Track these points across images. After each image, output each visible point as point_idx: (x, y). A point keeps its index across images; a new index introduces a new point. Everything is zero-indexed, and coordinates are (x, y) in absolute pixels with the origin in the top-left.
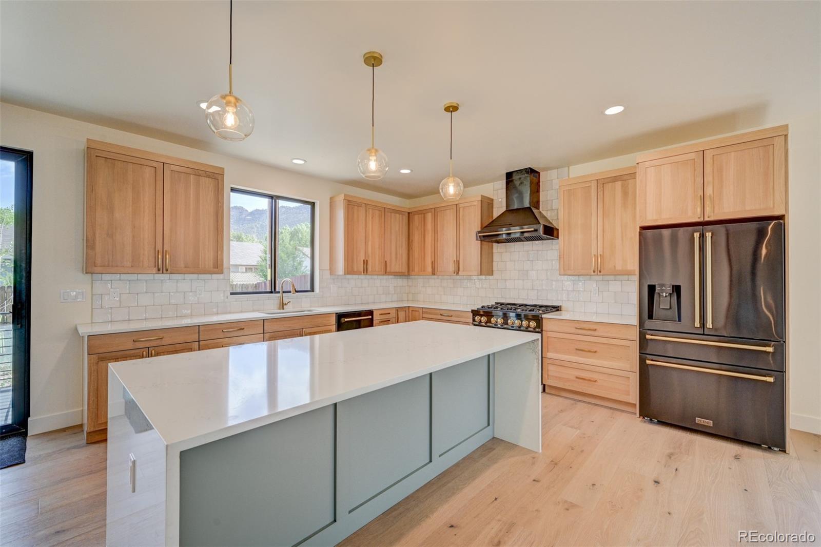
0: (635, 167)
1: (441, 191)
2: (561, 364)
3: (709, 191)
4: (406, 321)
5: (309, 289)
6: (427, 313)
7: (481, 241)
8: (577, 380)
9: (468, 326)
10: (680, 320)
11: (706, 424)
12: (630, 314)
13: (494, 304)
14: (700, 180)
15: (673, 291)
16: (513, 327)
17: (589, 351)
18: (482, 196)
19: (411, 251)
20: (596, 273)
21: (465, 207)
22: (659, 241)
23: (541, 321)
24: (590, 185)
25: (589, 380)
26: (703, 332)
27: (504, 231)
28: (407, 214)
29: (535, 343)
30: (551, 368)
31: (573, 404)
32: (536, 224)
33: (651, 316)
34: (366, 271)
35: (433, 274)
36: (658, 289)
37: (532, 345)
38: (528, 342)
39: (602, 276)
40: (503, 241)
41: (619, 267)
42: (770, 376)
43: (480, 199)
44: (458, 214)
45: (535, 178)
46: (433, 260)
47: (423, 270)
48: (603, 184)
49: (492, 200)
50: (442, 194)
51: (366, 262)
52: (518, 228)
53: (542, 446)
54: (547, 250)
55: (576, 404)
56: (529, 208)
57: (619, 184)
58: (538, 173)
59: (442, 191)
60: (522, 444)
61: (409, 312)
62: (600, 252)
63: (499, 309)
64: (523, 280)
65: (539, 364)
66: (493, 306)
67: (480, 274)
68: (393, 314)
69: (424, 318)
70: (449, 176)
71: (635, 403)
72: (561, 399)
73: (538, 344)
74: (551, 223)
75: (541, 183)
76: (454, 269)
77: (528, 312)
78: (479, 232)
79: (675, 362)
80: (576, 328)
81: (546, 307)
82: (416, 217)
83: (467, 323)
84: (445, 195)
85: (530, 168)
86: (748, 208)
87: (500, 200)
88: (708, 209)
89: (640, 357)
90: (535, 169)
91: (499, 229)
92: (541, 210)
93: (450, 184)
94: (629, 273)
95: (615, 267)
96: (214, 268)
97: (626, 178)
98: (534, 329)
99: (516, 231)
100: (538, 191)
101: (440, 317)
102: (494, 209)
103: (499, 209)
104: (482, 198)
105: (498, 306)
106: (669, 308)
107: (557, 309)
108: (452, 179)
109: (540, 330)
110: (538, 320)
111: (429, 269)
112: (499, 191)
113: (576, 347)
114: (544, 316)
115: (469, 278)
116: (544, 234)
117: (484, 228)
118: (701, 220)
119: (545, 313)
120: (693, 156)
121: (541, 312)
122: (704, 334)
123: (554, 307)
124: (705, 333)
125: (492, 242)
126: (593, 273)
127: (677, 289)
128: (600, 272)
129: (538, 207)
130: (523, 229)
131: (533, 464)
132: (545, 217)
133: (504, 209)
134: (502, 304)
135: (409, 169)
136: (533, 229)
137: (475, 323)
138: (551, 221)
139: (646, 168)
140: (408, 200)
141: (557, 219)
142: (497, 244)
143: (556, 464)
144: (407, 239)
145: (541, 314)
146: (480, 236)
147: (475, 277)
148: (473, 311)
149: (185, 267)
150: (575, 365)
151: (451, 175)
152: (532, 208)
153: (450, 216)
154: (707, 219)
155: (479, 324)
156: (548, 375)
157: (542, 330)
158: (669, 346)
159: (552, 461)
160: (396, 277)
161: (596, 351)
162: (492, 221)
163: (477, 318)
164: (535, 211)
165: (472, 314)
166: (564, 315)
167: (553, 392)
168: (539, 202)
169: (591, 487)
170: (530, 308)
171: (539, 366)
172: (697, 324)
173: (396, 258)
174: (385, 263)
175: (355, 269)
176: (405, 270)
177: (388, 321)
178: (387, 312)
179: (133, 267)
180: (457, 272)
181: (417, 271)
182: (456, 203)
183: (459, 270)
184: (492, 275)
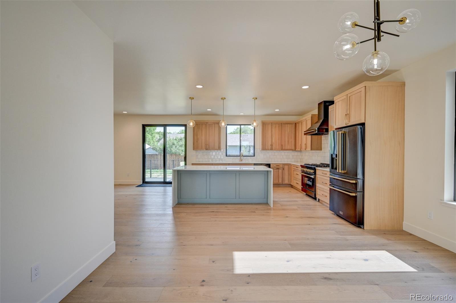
2: (320, 189)
3: (348, 113)
5: (253, 155)
14: (346, 107)
19: (296, 140)
21: (308, 120)
23: (316, 170)
25: (325, 196)
28: (294, 124)
33: (333, 168)
34: (272, 149)
36: (333, 156)
43: (311, 116)
44: (306, 123)
46: (301, 144)
51: (272, 145)
54: (326, 139)
68: (281, 166)
80: (322, 173)
81: (317, 165)
86: (356, 120)
88: (348, 121)
89: (330, 185)
90: (330, 100)
113: (322, 182)
120: (345, 97)
124: (342, 175)
127: (336, 156)
139: (336, 103)
149: (212, 149)
154: (348, 125)
156: (317, 194)
157: (315, 174)
161: (326, 183)
165: (301, 167)
173: (288, 143)
174: (282, 145)
175: (267, 148)
176: (293, 148)
177: (278, 169)
178: (278, 165)
179: (201, 149)
180: (306, 149)
181: (297, 148)
182: (306, 118)
183: (306, 148)
184: (321, 150)
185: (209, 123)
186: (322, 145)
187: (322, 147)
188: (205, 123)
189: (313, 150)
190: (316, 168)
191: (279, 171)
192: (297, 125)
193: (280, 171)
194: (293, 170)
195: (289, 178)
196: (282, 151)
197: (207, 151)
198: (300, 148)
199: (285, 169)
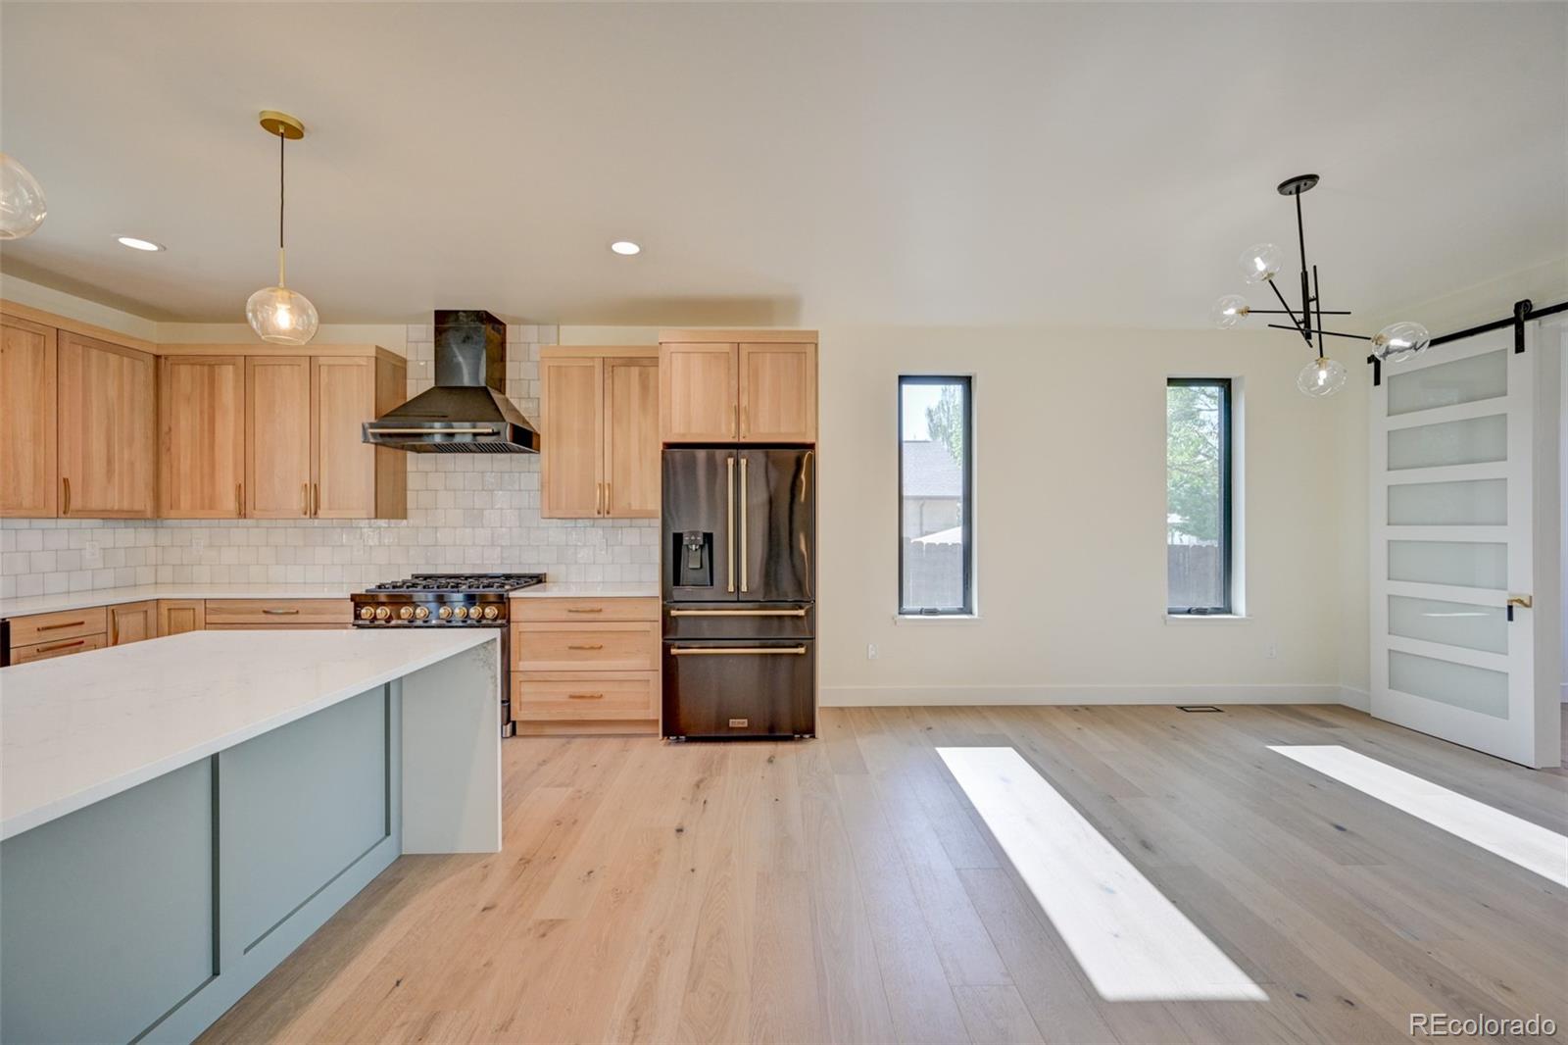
0: (656, 349)
1: (250, 315)
2: (543, 679)
3: (744, 402)
4: (146, 638)
6: (217, 611)
7: (376, 444)
8: (571, 700)
9: (345, 631)
10: (712, 584)
11: (741, 726)
12: (650, 582)
13: (410, 578)
14: (734, 382)
15: (704, 542)
16: (450, 622)
17: (592, 648)
18: (377, 347)
19: (164, 458)
20: (602, 515)
21: (334, 365)
22: (690, 467)
23: (507, 604)
24: (591, 364)
25: (592, 697)
26: (739, 600)
27: (438, 428)
28: (151, 361)
29: (489, 647)
30: (526, 688)
31: (564, 745)
32: (498, 421)
33: (677, 582)
35: (242, 514)
36: (686, 539)
37: (482, 652)
38: (475, 648)
39: (611, 520)
40: (429, 448)
41: (636, 506)
42: (801, 645)
43: (374, 354)
44: (315, 379)
45: (496, 335)
46: (241, 481)
47: (207, 505)
48: (613, 366)
49: (404, 361)
50: (254, 324)
52: (467, 424)
53: (503, 839)
54: (520, 472)
55: (568, 743)
56: (484, 390)
57: (635, 371)
58: (505, 325)
59: (255, 316)
60: (463, 848)
61: (158, 614)
62: (608, 479)
63: (419, 588)
64: (473, 528)
65: (496, 686)
66: (404, 583)
67: (373, 515)
68: (100, 622)
69: (208, 626)
70: (277, 285)
71: (655, 718)
72: (544, 741)
73: (494, 649)
74: (528, 423)
75: (508, 346)
76: (303, 505)
77: (481, 589)
78: (372, 426)
79: (711, 645)
80: (570, 611)
81: (519, 577)
82: (184, 372)
83: (342, 626)
84: (262, 325)
85: (486, 312)
86: (783, 430)
87: (422, 364)
88: (743, 426)
89: (663, 644)
90: (495, 315)
91: (427, 424)
92: (508, 395)
93: (278, 305)
94: (649, 516)
95: (630, 504)
97: (645, 362)
98: (495, 619)
99: (464, 430)
100: (503, 359)
101: (263, 618)
102: (408, 381)
103: (420, 379)
104: (377, 352)
105: (417, 581)
106: (699, 566)
107: (539, 579)
108: (286, 294)
109: (504, 621)
110: (502, 601)
111: (229, 503)
112: (420, 345)
113: (570, 645)
114: (512, 594)
115: (348, 524)
116: (514, 442)
117: (383, 418)
118: (735, 440)
119: (515, 589)
120: (726, 348)
121: (507, 587)
122: (738, 601)
123: (532, 577)
124: (740, 599)
125: (403, 448)
126: (596, 515)
127: (708, 538)
128: (608, 513)
129: (502, 390)
130: (474, 427)
131: (485, 877)
132: (514, 410)
133: (431, 384)
134: (426, 577)
135: (156, 245)
136: (490, 431)
137: (360, 622)
138: (527, 419)
139: (672, 353)
140: (155, 323)
141: (539, 416)
142: (414, 454)
143: (528, 862)
144: (151, 425)
145: (507, 591)
146: (374, 435)
147: (364, 523)
148: (353, 598)
150: (569, 676)
151: (281, 284)
152: (489, 388)
153: (291, 383)
154: (742, 440)
155: (373, 623)
156: (521, 704)
157: (509, 621)
158: (705, 624)
159: (521, 860)
160: (111, 523)
161: (601, 647)
162: (404, 405)
163: (366, 612)
164: (495, 395)
165: (353, 603)
166: (551, 591)
167: (530, 732)
168: (505, 380)
169: (586, 879)
170: (486, 581)
171: (496, 691)
172: (731, 588)
173: (110, 472)
174: (63, 484)
176: (143, 505)
177: (72, 644)
178: (70, 621)
180: (313, 511)
183: (316, 507)
184: (405, 517)
189: (381, 518)
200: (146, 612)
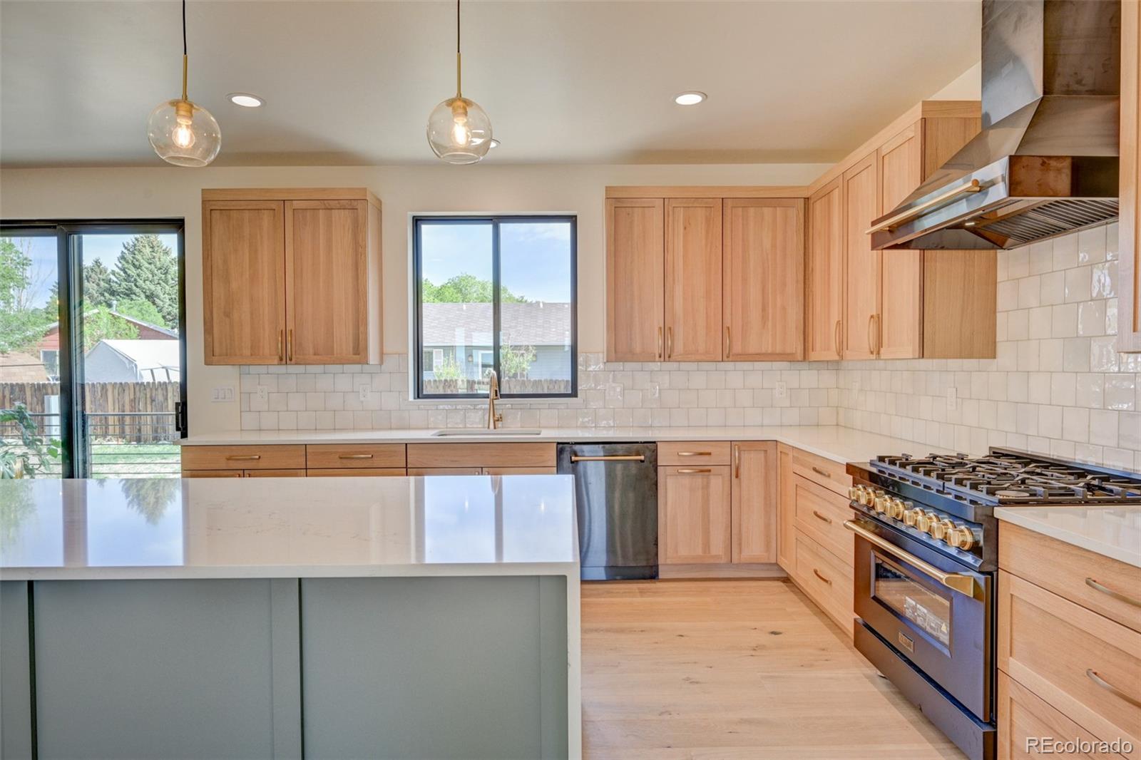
5: (569, 391)
6: (798, 460)
18: (925, 103)
19: (809, 297)
21: (892, 151)
28: (801, 203)
34: (670, 357)
43: (921, 115)
46: (840, 318)
47: (827, 346)
51: (667, 331)
61: (776, 455)
76: (871, 342)
82: (818, 206)
96: (355, 354)
101: (813, 476)
104: (923, 111)
144: (801, 267)
149: (315, 354)
157: (996, 567)
173: (764, 318)
174: (726, 331)
175: (638, 349)
176: (795, 346)
177: (705, 471)
178: (702, 450)
179: (255, 356)
180: (877, 349)
181: (818, 346)
182: (875, 146)
183: (880, 344)
184: (993, 355)
185: (296, 204)
186: (1000, 318)
187: (1000, 336)
188: (273, 205)
189: (932, 357)
190: (1000, 513)
191: (706, 487)
192: (818, 209)
193: (717, 484)
194: (792, 480)
195: (767, 526)
196: (730, 365)
197: (282, 369)
198: (833, 346)
199: (743, 471)
200: (766, 451)
